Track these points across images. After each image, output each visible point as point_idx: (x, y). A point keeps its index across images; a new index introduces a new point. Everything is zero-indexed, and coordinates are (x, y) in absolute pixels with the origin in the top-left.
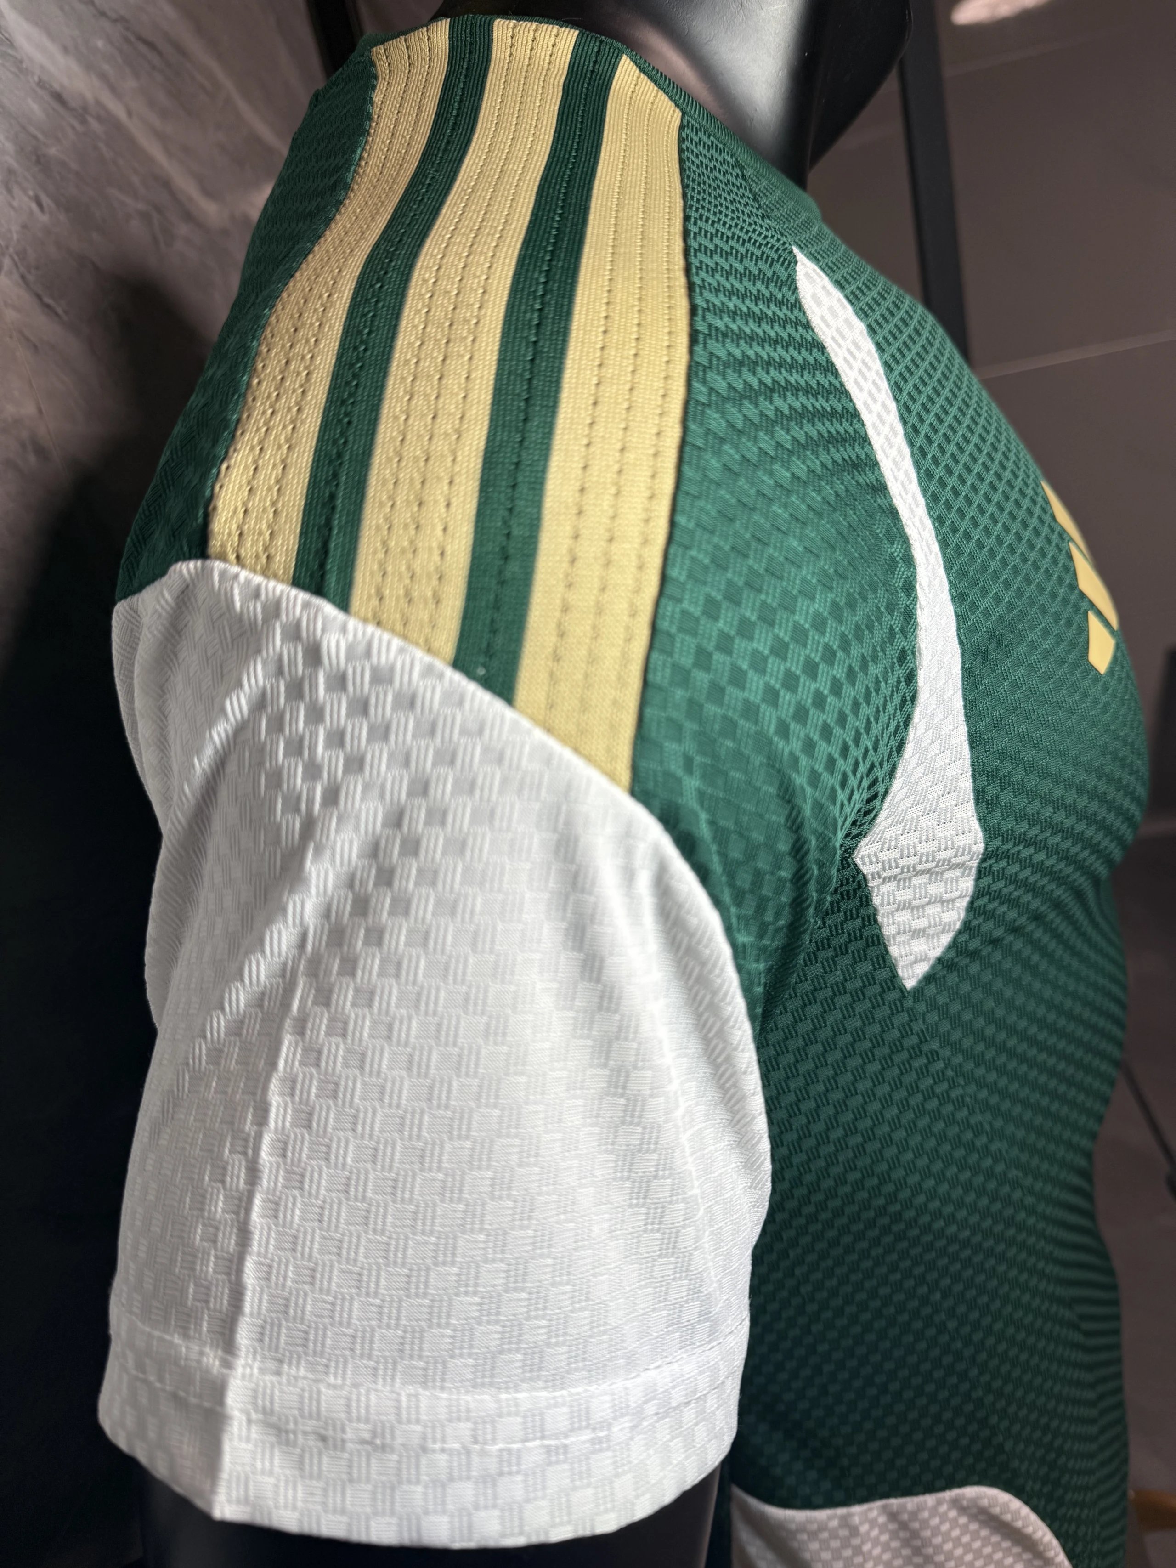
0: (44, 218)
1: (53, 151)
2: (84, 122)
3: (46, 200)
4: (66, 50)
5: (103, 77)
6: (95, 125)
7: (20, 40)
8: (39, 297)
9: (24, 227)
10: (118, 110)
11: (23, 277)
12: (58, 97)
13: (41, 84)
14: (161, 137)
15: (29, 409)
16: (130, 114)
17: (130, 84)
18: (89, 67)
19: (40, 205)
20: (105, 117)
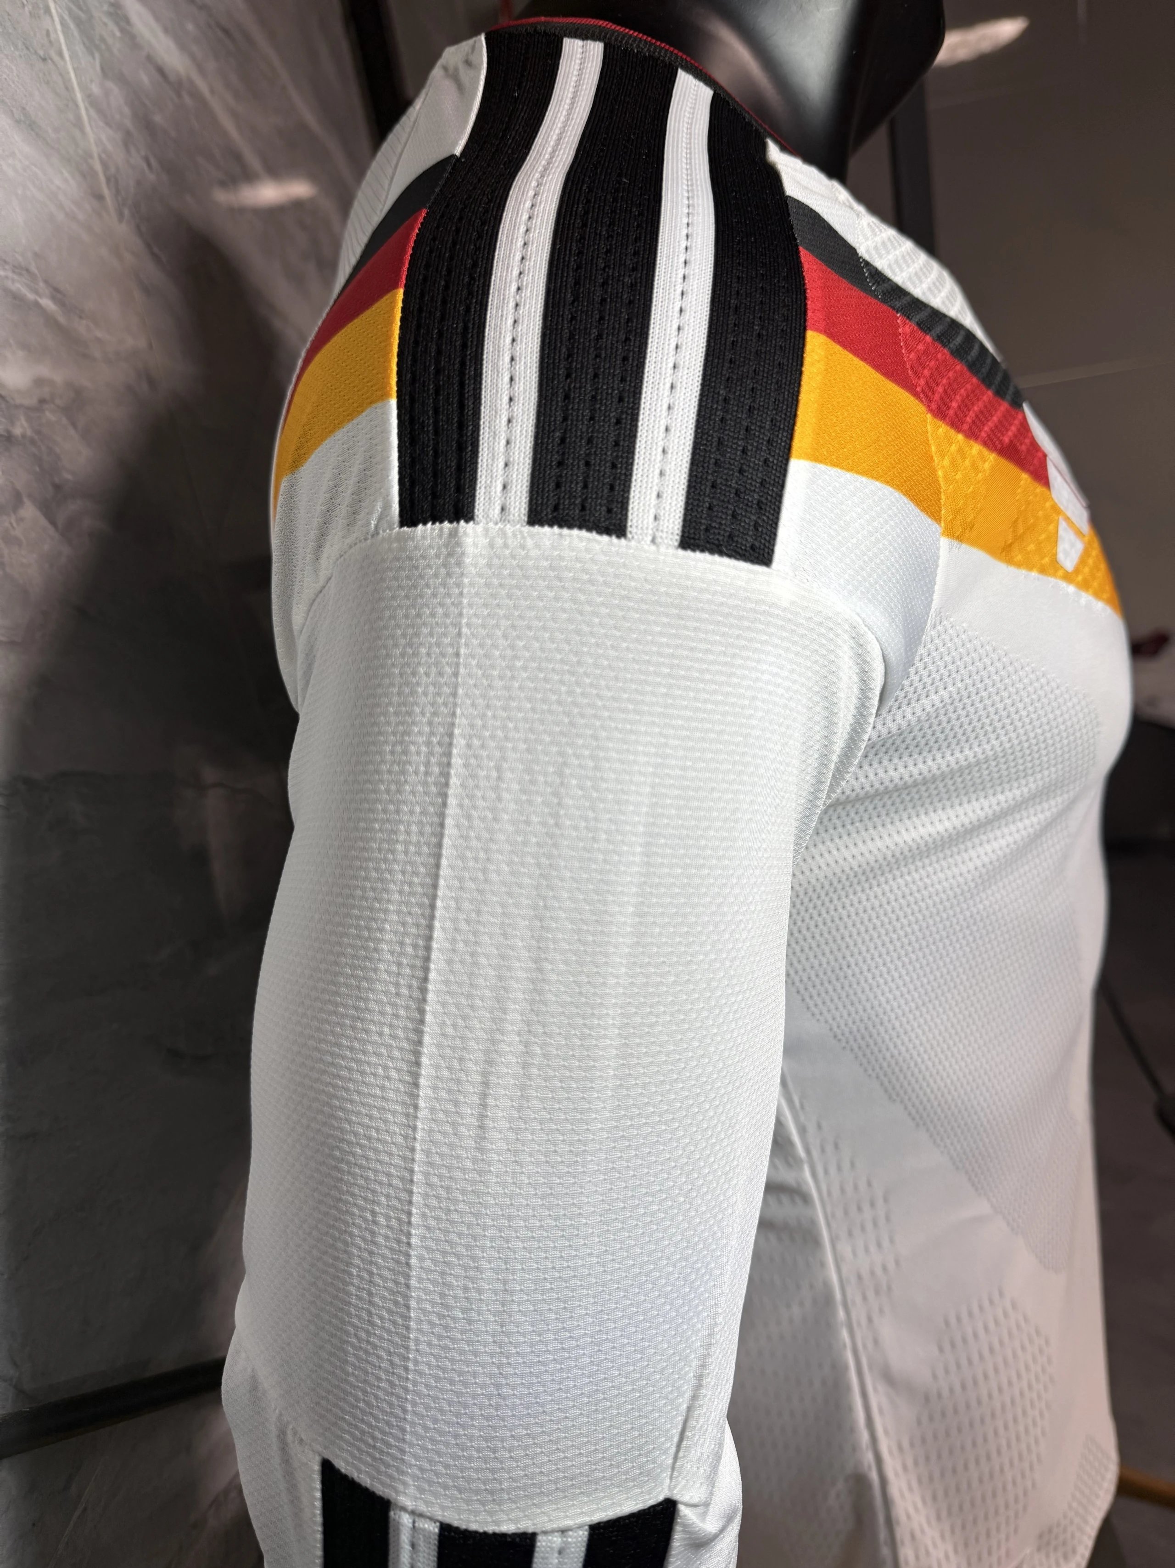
0: (152, 177)
1: (158, 118)
2: (179, 96)
3: (153, 161)
4: (166, 30)
5: (193, 57)
6: (188, 100)
7: (134, 19)
8: (148, 246)
9: (138, 183)
10: (202, 85)
11: (138, 227)
12: (161, 71)
13: (149, 58)
14: (234, 114)
15: (142, 343)
16: (212, 91)
17: (211, 65)
18: (182, 47)
19: (149, 165)
20: (195, 94)
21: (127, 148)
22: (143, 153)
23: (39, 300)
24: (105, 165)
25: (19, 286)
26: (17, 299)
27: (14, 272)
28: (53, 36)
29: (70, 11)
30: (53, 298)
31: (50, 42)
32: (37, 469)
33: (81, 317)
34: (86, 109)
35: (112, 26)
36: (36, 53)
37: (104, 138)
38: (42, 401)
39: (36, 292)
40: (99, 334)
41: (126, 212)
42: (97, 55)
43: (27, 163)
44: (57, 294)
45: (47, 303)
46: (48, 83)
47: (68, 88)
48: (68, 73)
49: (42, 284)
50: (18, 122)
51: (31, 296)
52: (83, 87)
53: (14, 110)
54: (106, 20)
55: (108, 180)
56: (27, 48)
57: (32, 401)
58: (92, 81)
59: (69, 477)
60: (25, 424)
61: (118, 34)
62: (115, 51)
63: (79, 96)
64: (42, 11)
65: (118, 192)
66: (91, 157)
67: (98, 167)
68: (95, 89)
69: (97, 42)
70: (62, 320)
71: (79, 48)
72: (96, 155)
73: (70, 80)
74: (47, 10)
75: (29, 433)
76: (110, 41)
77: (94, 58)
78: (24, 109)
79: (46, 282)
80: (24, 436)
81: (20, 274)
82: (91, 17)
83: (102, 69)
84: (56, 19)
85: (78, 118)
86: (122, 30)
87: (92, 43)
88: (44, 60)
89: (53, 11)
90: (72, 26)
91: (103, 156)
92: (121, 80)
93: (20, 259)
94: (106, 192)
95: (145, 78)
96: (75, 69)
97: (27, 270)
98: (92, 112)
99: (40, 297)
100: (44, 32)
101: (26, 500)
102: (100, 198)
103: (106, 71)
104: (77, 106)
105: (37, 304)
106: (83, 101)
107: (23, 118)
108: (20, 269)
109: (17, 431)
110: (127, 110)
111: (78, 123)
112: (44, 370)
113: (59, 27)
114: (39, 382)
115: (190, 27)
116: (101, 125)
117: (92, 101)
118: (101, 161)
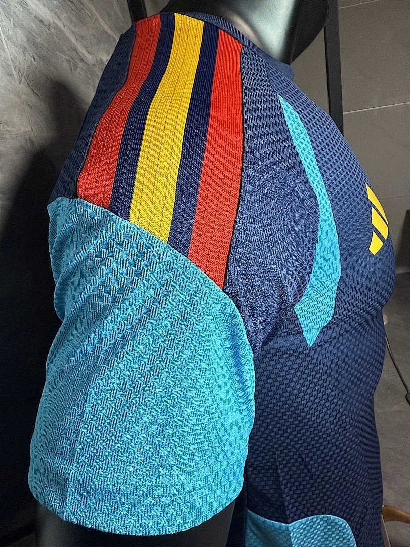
0: (35, 63)
1: (39, 40)
2: (49, 29)
3: (36, 56)
6: (53, 30)
9: (29, 66)
10: (61, 25)
11: (28, 84)
13: (36, 17)
16: (64, 26)
18: (51, 11)
19: (34, 59)
20: (56, 28)
21: (25, 55)
22: (31, 55)
24: (14, 63)
34: (6, 42)
35: (19, 7)
37: (13, 52)
40: (8, 129)
41: (23, 79)
42: (12, 20)
54: (17, 5)
55: (15, 68)
58: (8, 30)
61: (22, 10)
62: (20, 17)
63: (3, 37)
65: (19, 72)
66: (8, 60)
67: (11, 64)
69: (12, 14)
72: (10, 59)
76: (18, 13)
77: (10, 21)
82: (9, 5)
83: (14, 24)
86: (23, 9)
87: (8, 15)
91: (13, 59)
92: (23, 27)
94: (14, 73)
95: (34, 25)
98: (8, 42)
102: (11, 75)
106: (5, 39)
110: (25, 39)
115: (55, 2)
116: (12, 46)
117: (8, 38)
118: (12, 61)
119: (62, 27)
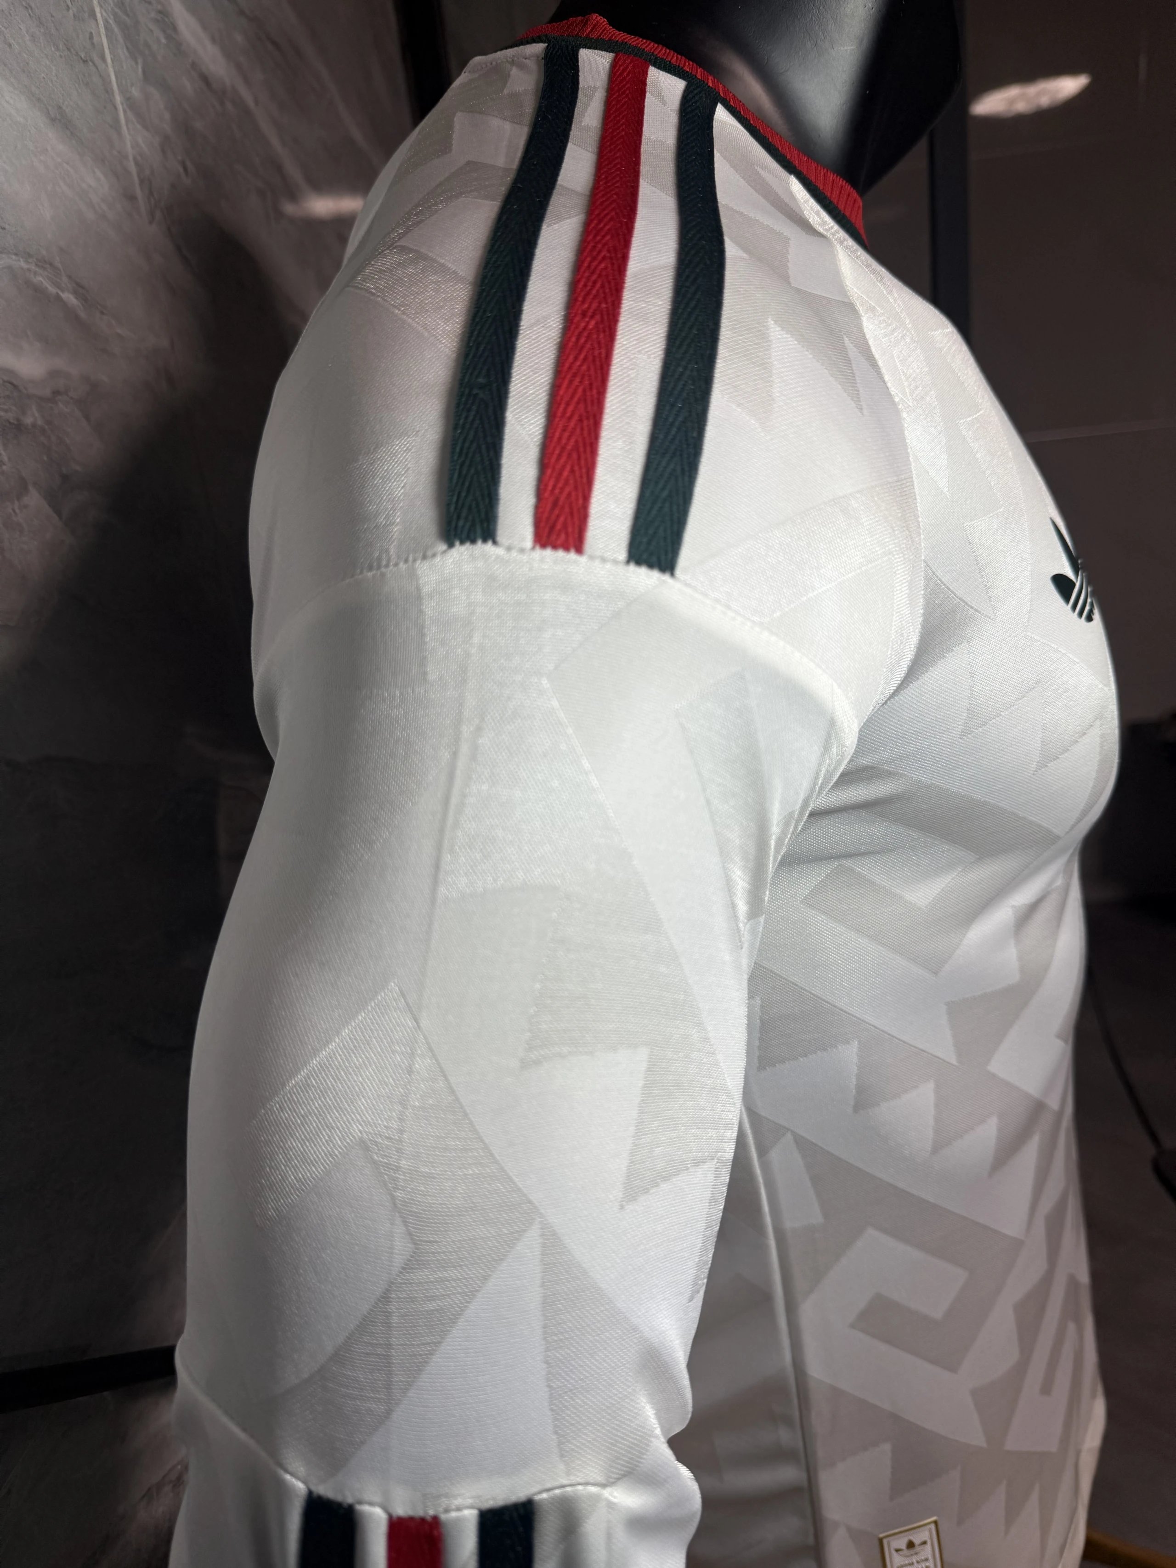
0: (188, 181)
1: (198, 125)
2: (223, 104)
3: (189, 164)
4: (213, 40)
5: (238, 66)
6: (229, 106)
7: (182, 27)
8: (178, 248)
9: (173, 186)
10: (247, 95)
11: (169, 229)
12: (206, 80)
13: (194, 65)
14: (277, 125)
15: (164, 343)
16: (257, 102)
17: (258, 77)
18: (230, 57)
19: (185, 169)
20: (238, 102)
21: (164, 152)
22: (180, 158)
23: (61, 294)
24: (140, 168)
25: (41, 279)
26: (38, 291)
27: (36, 265)
28: (95, 39)
29: (115, 15)
30: (75, 293)
31: (93, 44)
32: (45, 458)
33: (102, 313)
34: (125, 111)
35: (158, 33)
36: (77, 54)
37: (140, 141)
38: (56, 393)
39: (58, 286)
40: (119, 331)
41: (158, 214)
42: (140, 61)
43: (59, 160)
44: (79, 289)
45: (69, 298)
46: (87, 84)
47: (108, 91)
48: (109, 76)
49: (65, 279)
50: (53, 120)
51: (52, 290)
52: (123, 91)
53: (50, 108)
54: (152, 26)
55: (142, 182)
56: (68, 49)
57: (47, 392)
58: (132, 85)
59: (78, 468)
60: (37, 414)
61: (163, 41)
62: (159, 57)
63: (118, 99)
64: (86, 15)
65: (151, 193)
66: (126, 158)
67: (133, 170)
68: (136, 92)
69: (141, 47)
70: (83, 315)
71: (122, 52)
72: (131, 158)
73: (110, 82)
74: (93, 15)
75: (40, 422)
76: (155, 47)
77: (137, 63)
78: (60, 107)
79: (70, 277)
80: (34, 425)
81: (44, 269)
82: (137, 23)
83: (144, 72)
84: (101, 22)
85: (117, 120)
86: (169, 37)
87: (135, 49)
88: (85, 62)
89: (98, 15)
90: (116, 30)
91: (139, 158)
92: (163, 85)
93: (44, 252)
94: (139, 194)
95: (188, 86)
96: (115, 72)
97: (51, 264)
98: (130, 114)
99: (63, 291)
100: (88, 36)
101: (31, 488)
102: (132, 198)
103: (147, 76)
104: (115, 108)
105: (58, 298)
106: (122, 104)
107: (58, 117)
108: (44, 263)
109: (28, 420)
110: (167, 116)
111: (116, 126)
112: (60, 363)
113: (103, 30)
114: (54, 374)
115: (239, 38)
116: (139, 126)
117: (131, 104)
118: (137, 163)
119: (250, 101)
